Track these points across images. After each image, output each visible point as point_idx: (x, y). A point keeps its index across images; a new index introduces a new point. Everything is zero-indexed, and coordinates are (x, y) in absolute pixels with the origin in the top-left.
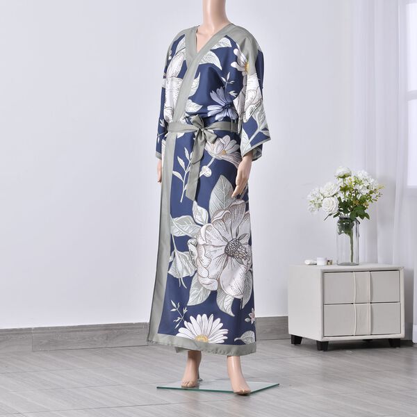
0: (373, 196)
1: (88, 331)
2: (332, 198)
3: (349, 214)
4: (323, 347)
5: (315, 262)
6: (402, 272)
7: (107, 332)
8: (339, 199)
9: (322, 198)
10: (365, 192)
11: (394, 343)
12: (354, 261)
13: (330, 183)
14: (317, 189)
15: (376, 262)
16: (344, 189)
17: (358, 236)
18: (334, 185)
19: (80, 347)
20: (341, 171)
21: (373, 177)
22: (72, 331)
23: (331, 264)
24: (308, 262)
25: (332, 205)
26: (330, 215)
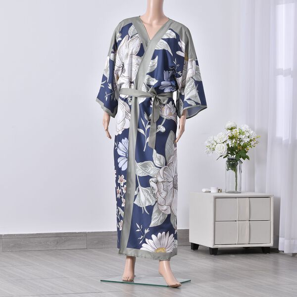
0: (252, 143)
1: (43, 237)
2: (222, 144)
3: (235, 156)
4: (214, 252)
5: (210, 190)
6: (272, 199)
7: (57, 238)
8: (228, 145)
9: (215, 144)
10: (246, 140)
11: (265, 250)
12: (238, 190)
13: (221, 133)
14: (212, 137)
15: (254, 191)
16: (231, 138)
17: (241, 171)
18: (224, 135)
19: (37, 249)
20: (229, 125)
21: (253, 129)
22: (32, 237)
23: (221, 192)
24: (204, 190)
25: (222, 149)
26: (221, 156)
